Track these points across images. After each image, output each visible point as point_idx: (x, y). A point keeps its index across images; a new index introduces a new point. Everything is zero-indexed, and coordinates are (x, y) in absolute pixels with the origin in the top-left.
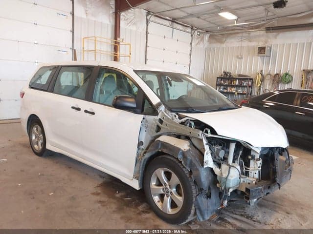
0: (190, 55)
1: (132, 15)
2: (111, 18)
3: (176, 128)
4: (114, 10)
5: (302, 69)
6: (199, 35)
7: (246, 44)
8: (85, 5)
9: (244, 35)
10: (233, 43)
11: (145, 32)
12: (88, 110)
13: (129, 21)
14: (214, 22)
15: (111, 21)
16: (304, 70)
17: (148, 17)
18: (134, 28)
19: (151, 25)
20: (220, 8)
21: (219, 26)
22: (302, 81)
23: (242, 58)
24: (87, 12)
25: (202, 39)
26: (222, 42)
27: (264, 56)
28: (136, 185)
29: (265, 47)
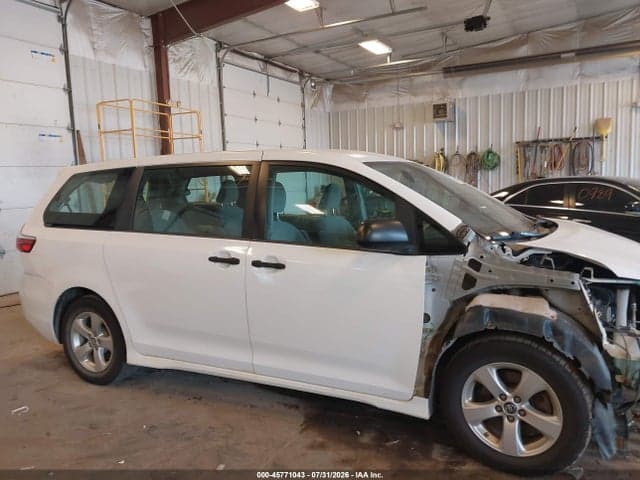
0: (304, 128)
1: (188, 50)
2: (146, 57)
3: (515, 275)
4: (150, 41)
5: (514, 141)
6: (314, 87)
7: (406, 100)
8: (90, 32)
9: (401, 83)
10: (381, 100)
11: (216, 84)
12: (263, 261)
13: (183, 64)
14: (343, 60)
15: (147, 64)
16: (517, 143)
17: (221, 55)
18: (193, 78)
19: (226, 69)
20: (361, 31)
21: (353, 67)
22: (517, 163)
23: (403, 128)
24: (96, 46)
25: (320, 96)
26: (360, 100)
27: (444, 122)
28: (421, 409)
29: (445, 105)
